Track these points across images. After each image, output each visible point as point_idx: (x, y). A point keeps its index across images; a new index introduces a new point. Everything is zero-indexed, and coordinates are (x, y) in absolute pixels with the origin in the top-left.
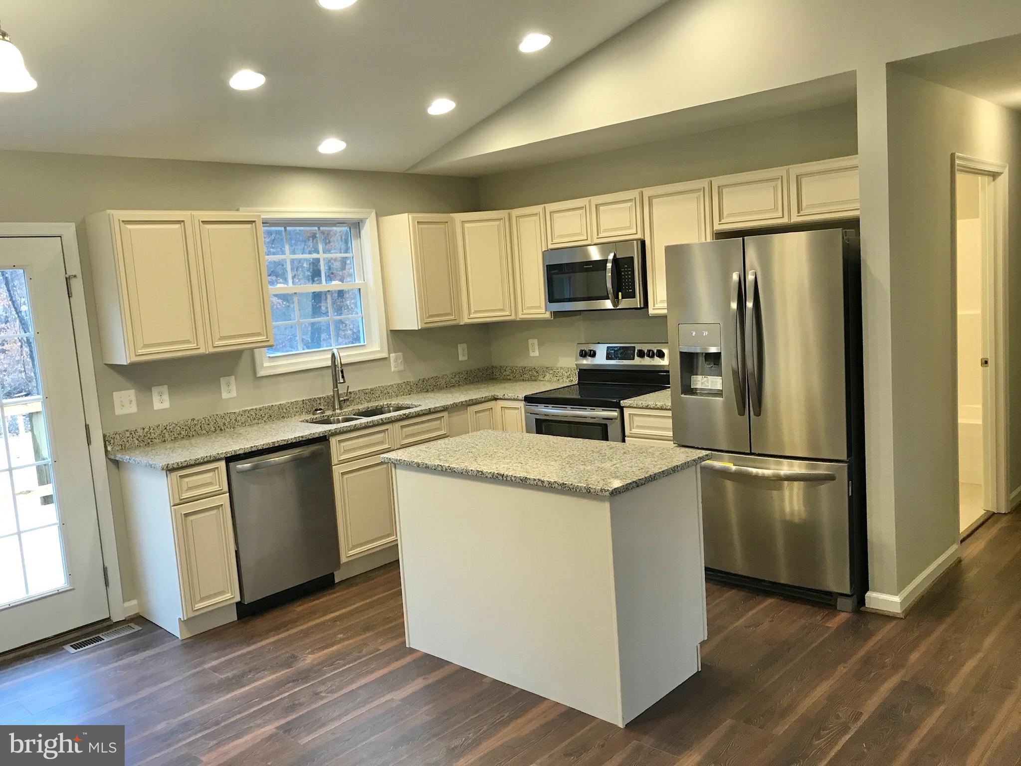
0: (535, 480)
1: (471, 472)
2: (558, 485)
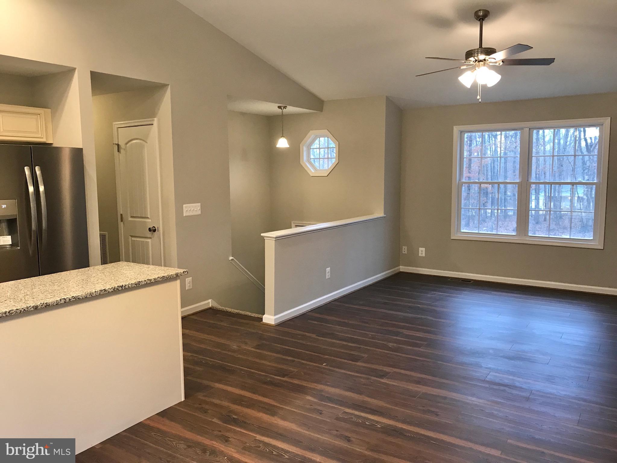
0: (145, 281)
2: (160, 278)
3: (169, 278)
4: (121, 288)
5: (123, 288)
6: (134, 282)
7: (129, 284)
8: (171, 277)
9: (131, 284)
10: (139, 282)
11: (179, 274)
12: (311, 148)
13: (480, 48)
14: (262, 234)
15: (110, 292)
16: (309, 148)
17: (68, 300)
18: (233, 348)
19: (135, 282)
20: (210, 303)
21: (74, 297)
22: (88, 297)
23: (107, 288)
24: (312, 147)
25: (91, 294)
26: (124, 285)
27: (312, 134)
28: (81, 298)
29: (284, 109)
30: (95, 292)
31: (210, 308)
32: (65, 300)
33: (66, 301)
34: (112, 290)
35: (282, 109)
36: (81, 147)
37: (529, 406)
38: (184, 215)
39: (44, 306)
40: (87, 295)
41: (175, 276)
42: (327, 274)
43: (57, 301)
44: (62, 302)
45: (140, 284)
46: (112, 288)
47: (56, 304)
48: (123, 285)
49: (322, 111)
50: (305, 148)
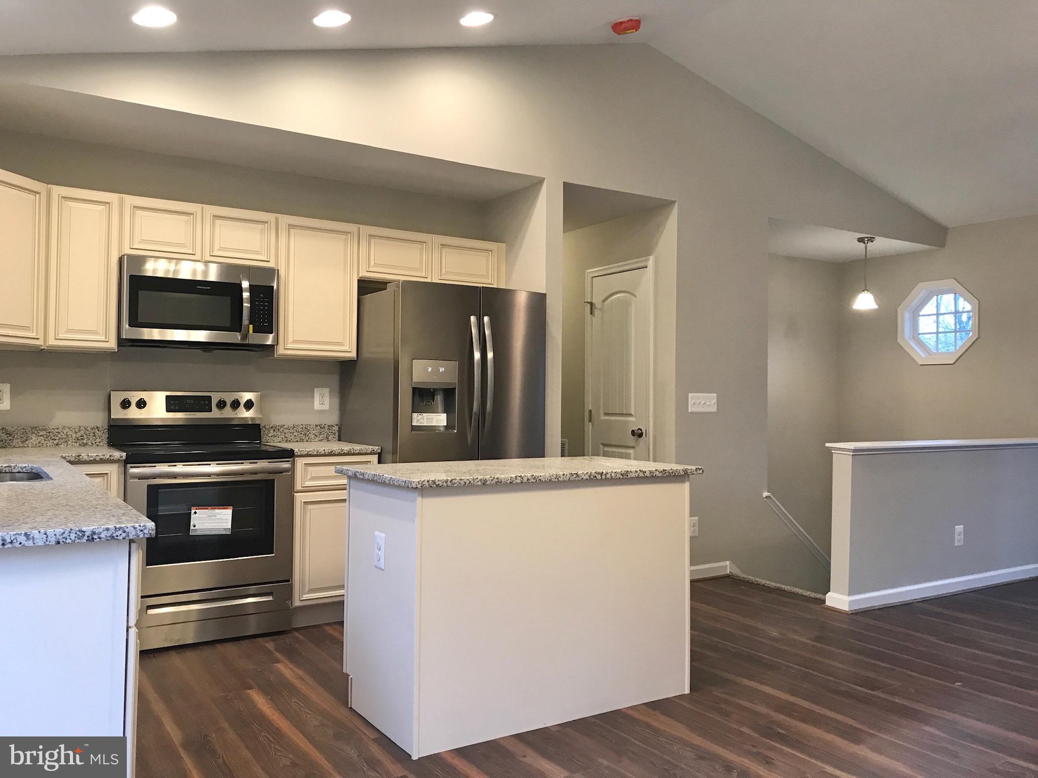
0: (636, 472)
1: (562, 477)
2: (659, 472)
3: (674, 474)
4: (600, 476)
5: (604, 477)
7: (612, 472)
8: (676, 474)
9: (615, 473)
10: (627, 472)
11: (688, 471)
12: (920, 314)
14: (827, 445)
15: (585, 479)
16: (915, 315)
17: (525, 480)
18: (772, 635)
19: (621, 472)
20: (728, 566)
21: (533, 477)
22: (554, 480)
23: (580, 472)
24: (921, 313)
25: (557, 477)
26: (604, 472)
27: (921, 288)
28: (544, 480)
29: (870, 244)
30: (564, 475)
31: (728, 577)
34: (587, 477)
35: (865, 243)
36: (545, 292)
38: (689, 411)
39: (494, 482)
41: (682, 473)
42: (957, 538)
43: (511, 477)
45: (628, 476)
46: (587, 473)
47: (510, 482)
49: (942, 245)
50: (907, 315)
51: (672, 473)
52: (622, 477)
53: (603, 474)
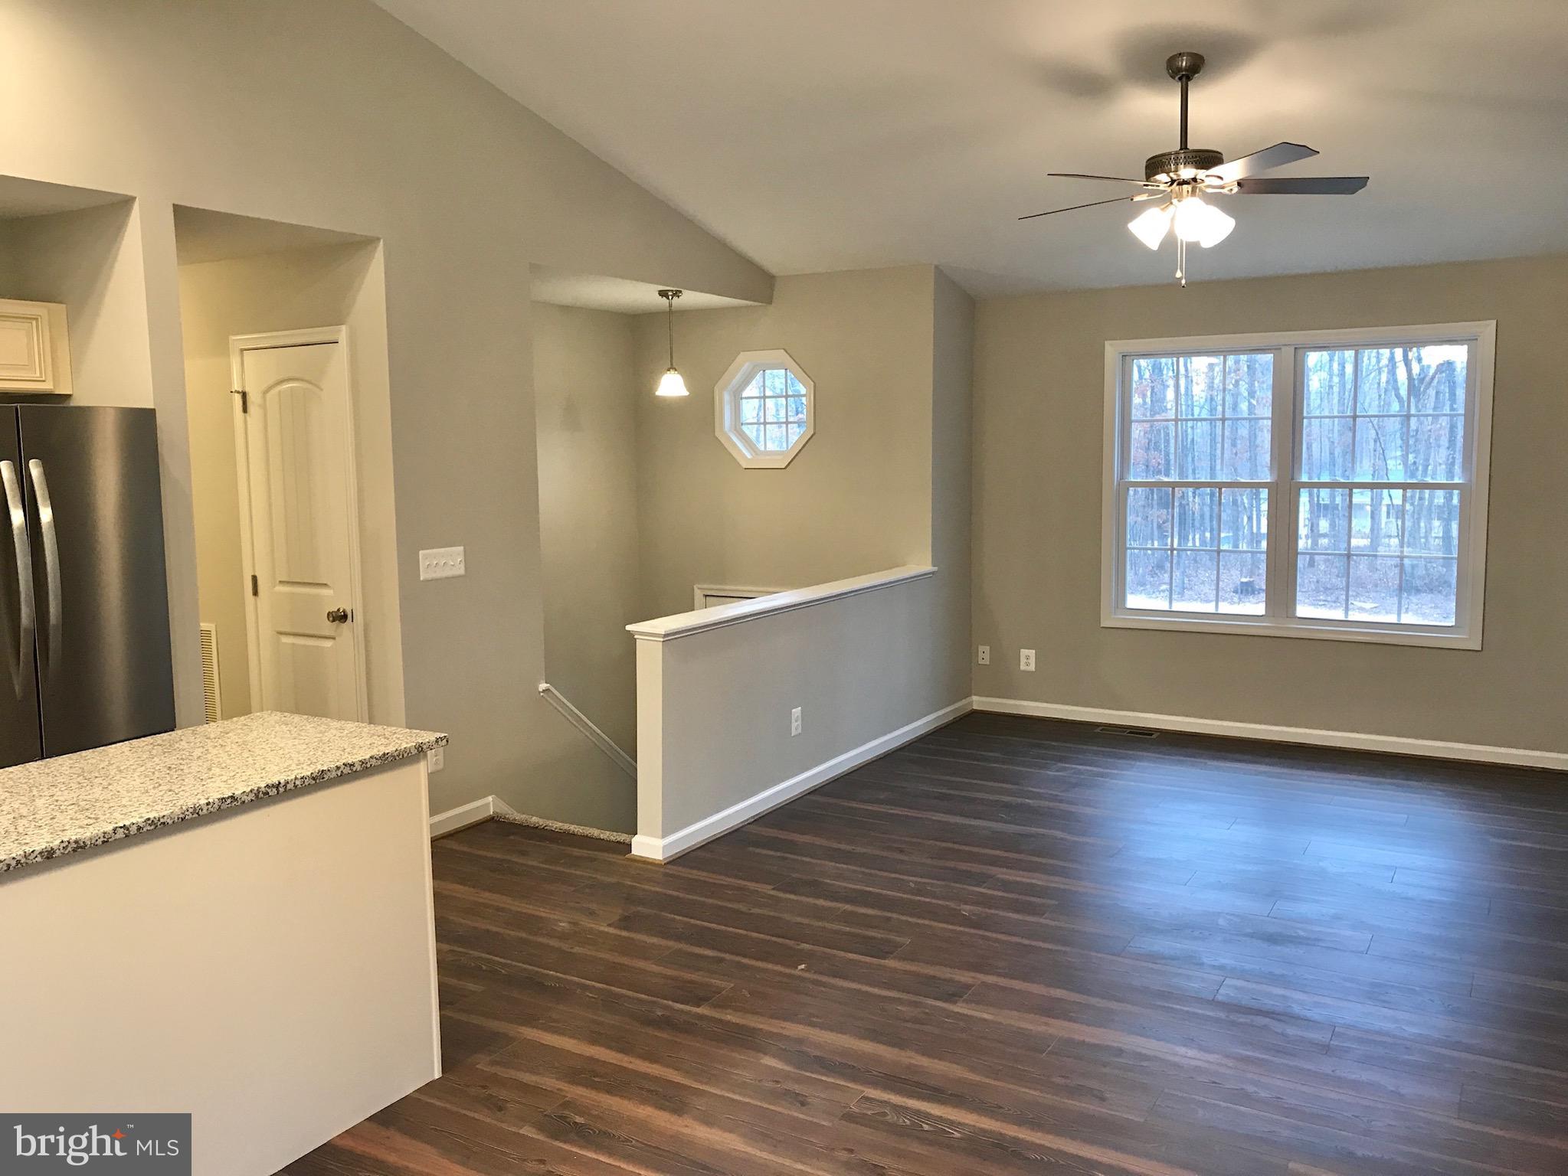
0: (338, 768)
3: (401, 757)
4: (274, 790)
5: (281, 790)
6: (309, 774)
7: (296, 778)
8: (405, 755)
9: (302, 778)
10: (323, 771)
11: (425, 747)
12: (743, 396)
13: (1181, 149)
14: (629, 628)
15: (246, 801)
16: (737, 398)
17: (134, 829)
18: (559, 929)
19: (312, 773)
20: (491, 803)
21: (150, 822)
22: (189, 817)
23: (238, 793)
24: (744, 394)
25: (196, 810)
26: (282, 781)
27: (744, 361)
28: (170, 822)
29: (675, 298)
30: (208, 804)
31: (492, 820)
32: (128, 829)
33: (130, 832)
34: (252, 796)
35: (668, 299)
36: (152, 407)
37: (1333, 1069)
38: (421, 579)
39: (69, 849)
40: (187, 813)
41: (414, 752)
42: (794, 725)
43: (105, 833)
44: (118, 836)
45: (323, 778)
46: (251, 791)
47: (103, 842)
48: (280, 783)
49: (769, 300)
50: (727, 397)
51: (398, 756)
52: (314, 782)
53: (281, 785)
